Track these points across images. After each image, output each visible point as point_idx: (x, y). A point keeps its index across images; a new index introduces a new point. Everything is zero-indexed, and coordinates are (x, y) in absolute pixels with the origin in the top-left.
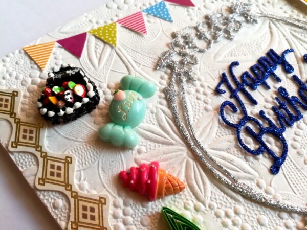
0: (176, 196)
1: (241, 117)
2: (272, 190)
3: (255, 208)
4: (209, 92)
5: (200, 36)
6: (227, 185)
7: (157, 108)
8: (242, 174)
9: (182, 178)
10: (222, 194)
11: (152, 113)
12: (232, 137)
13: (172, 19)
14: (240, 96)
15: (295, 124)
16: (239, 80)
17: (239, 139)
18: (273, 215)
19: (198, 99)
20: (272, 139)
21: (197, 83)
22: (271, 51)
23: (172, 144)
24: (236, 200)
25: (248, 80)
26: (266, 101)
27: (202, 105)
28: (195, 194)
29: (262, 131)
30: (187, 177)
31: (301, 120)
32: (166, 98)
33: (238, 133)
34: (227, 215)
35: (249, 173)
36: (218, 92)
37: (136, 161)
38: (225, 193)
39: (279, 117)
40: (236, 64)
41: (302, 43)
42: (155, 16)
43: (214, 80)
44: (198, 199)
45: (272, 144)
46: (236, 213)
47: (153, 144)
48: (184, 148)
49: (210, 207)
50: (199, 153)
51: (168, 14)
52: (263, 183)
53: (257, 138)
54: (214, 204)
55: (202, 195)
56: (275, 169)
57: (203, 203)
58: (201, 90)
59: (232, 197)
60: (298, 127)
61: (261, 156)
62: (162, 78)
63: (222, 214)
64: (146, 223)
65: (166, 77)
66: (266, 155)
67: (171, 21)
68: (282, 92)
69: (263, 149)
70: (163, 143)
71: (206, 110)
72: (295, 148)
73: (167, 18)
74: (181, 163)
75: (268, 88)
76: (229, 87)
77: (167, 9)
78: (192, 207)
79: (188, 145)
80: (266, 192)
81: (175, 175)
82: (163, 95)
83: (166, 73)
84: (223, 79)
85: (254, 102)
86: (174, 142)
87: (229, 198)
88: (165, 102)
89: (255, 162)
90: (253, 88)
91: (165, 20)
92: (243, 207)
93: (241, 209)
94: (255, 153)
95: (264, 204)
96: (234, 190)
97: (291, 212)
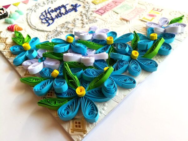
1: (45, 17)
6: (34, 29)
15: (59, 18)
16: (49, 11)
17: (42, 21)
21: (37, 12)
22: (63, 5)
23: (24, 23)
29: (49, 20)
31: (61, 17)
32: (27, 15)
39: (56, 17)
40: (50, 8)
43: (43, 11)
45: (50, 22)
53: (47, 21)
56: (49, 25)
62: (28, 11)
66: (47, 23)
67: (37, 1)
70: (22, 23)
75: (57, 12)
76: (46, 13)
84: (45, 11)
89: (44, 25)
90: (52, 12)
96: (35, 29)
97: (47, 32)
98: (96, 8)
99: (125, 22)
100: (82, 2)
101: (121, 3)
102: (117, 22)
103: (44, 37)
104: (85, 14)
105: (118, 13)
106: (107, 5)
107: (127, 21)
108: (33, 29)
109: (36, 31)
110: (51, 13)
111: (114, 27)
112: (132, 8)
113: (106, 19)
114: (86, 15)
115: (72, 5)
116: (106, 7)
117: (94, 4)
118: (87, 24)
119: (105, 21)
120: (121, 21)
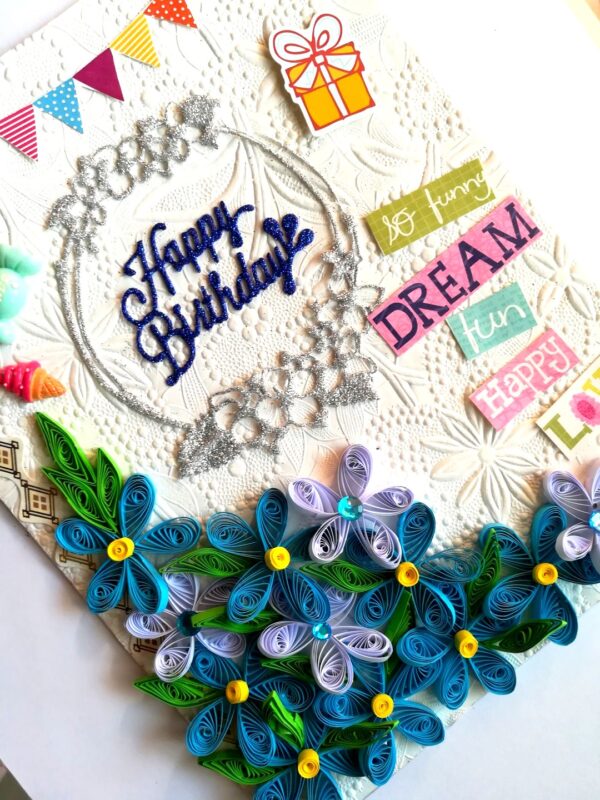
0: (57, 399)
1: (149, 310)
2: (162, 402)
3: (138, 419)
4: (117, 269)
5: (120, 166)
6: (114, 394)
7: (43, 291)
8: (133, 382)
9: (65, 382)
10: (106, 401)
11: (36, 298)
12: (131, 336)
13: (82, 126)
14: (156, 278)
15: (215, 327)
16: (160, 253)
17: (137, 340)
18: (156, 427)
19: (99, 280)
20: (180, 344)
21: (101, 255)
22: (222, 204)
23: (58, 341)
24: (120, 409)
25: (172, 255)
26: (190, 289)
27: (103, 289)
28: (76, 399)
29: (170, 331)
30: (71, 380)
31: (225, 322)
32: (56, 277)
33: (138, 334)
34: (106, 423)
35: (140, 381)
36: (127, 271)
37: (14, 358)
38: (109, 400)
39: (198, 315)
40: (161, 227)
41: (275, 193)
42: (55, 116)
43: (126, 250)
44: (79, 404)
45: (177, 348)
46: (117, 421)
47: (35, 338)
48: (72, 347)
49: (90, 413)
50: (88, 355)
51: (77, 114)
52: (154, 395)
53: (162, 341)
54: (94, 411)
55: (83, 401)
56: (172, 380)
57: (83, 409)
58: (105, 266)
59: (116, 406)
60: (218, 331)
61: (160, 364)
62: (54, 243)
63: (101, 421)
64: (22, 424)
65: (60, 241)
66: (168, 364)
67: (80, 130)
68: (213, 279)
69: (165, 355)
70: (48, 339)
71: (106, 296)
72: (204, 357)
73: (74, 122)
74: (65, 364)
75: (197, 269)
76: (144, 265)
77: (76, 100)
78: (70, 412)
79: (76, 344)
80: (155, 403)
81: (56, 377)
82: (52, 272)
83: (60, 234)
84: (138, 252)
85: (171, 291)
86: (59, 338)
87: (112, 406)
88: (54, 283)
89: (152, 370)
90: (177, 267)
91: (71, 125)
92: (126, 416)
93: (123, 418)
94: (155, 359)
95: (148, 415)
96: (119, 398)
97: (174, 426)
98: (380, 291)
99: (479, 430)
100: (318, 205)
101: (496, 266)
102: (450, 417)
103: (165, 455)
104: (330, 332)
105: (463, 355)
106: (432, 275)
107: (487, 424)
108: (111, 397)
109: (125, 408)
110: (168, 269)
111: (433, 449)
112: (532, 323)
113: (410, 384)
114: (333, 341)
115: (268, 227)
116: (424, 290)
117: (373, 247)
118: (333, 404)
119: (405, 403)
120: (464, 418)
